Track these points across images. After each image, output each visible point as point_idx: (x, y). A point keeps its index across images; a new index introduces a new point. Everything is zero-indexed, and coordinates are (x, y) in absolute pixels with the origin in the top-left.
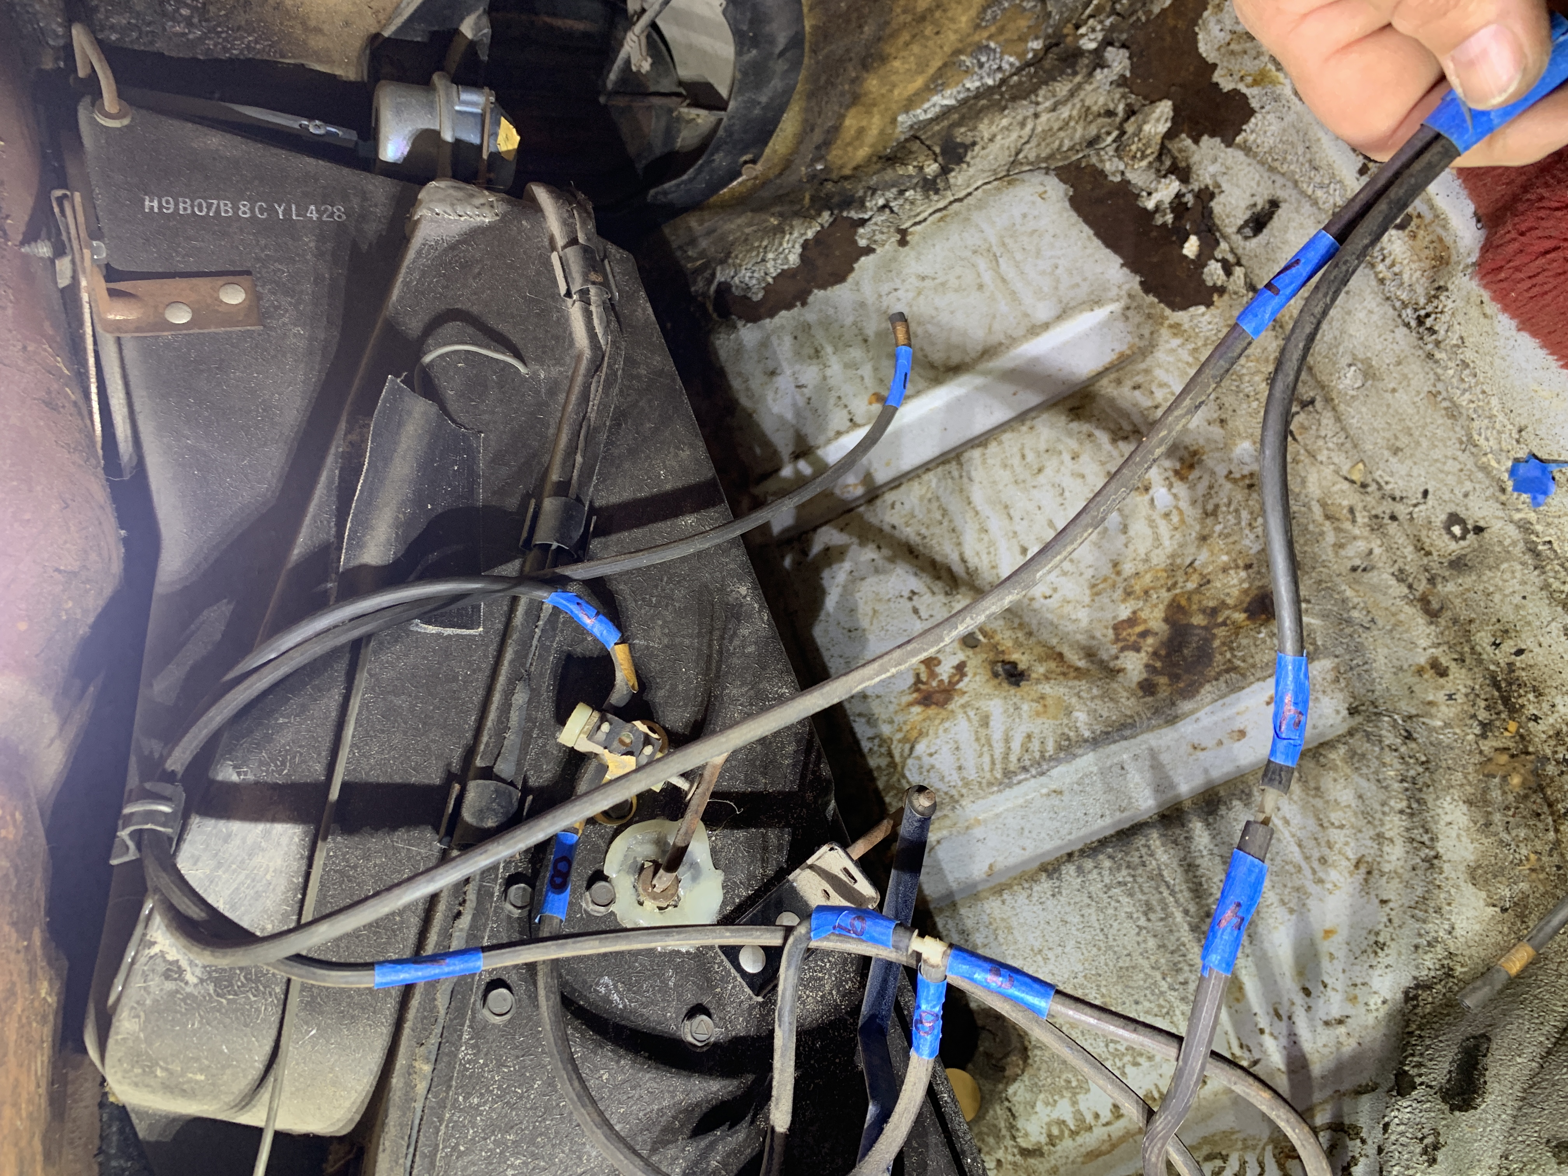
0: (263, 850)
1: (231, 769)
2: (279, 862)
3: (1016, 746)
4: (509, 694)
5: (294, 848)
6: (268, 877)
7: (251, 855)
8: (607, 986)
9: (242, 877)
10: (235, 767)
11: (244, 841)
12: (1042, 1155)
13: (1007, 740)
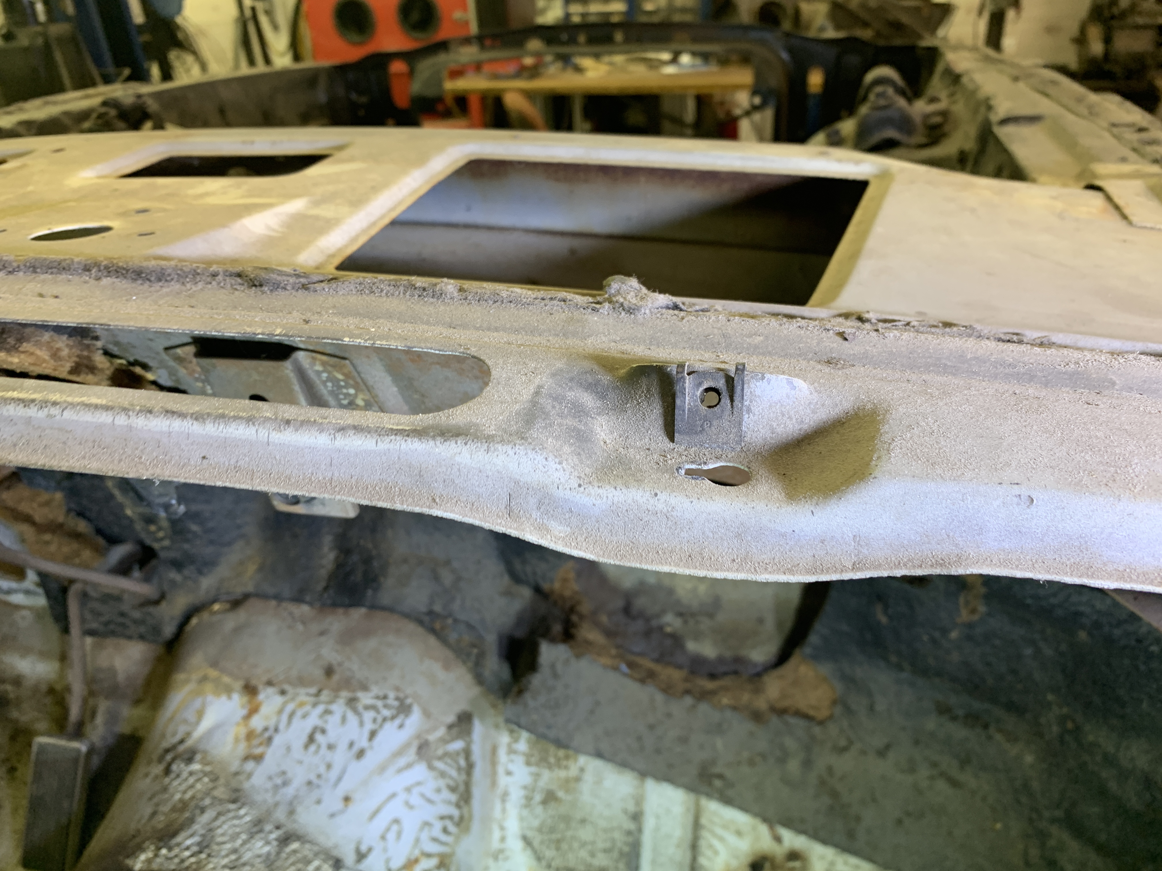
3: (716, 843)
13: (721, 839)
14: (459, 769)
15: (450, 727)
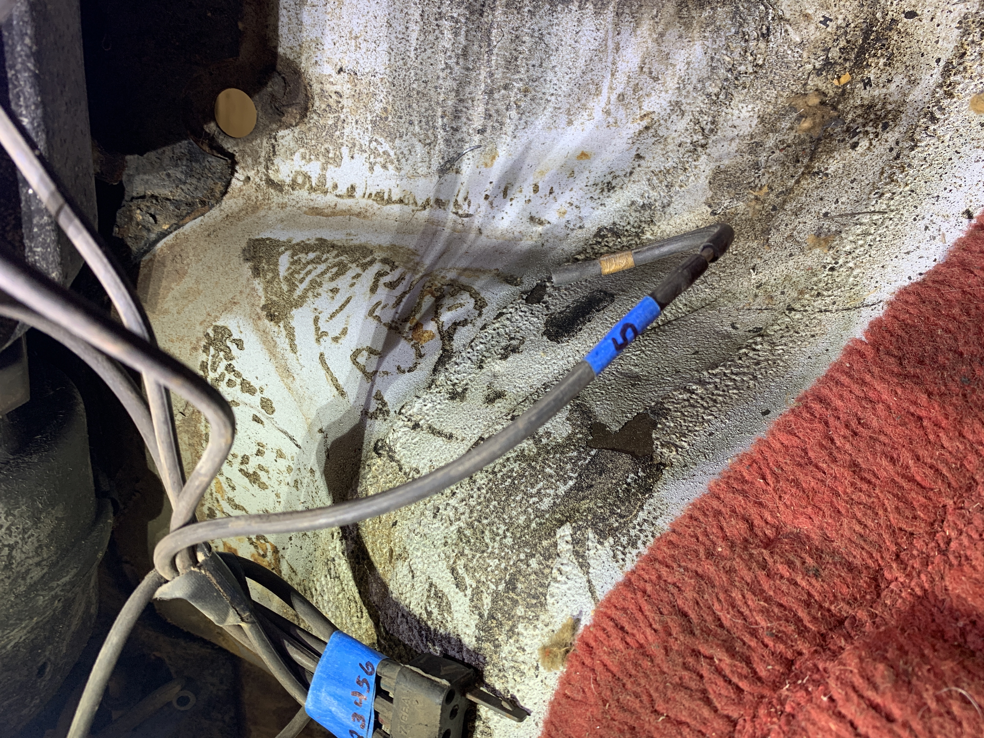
12: (281, 191)
14: (317, 261)
15: (257, 272)
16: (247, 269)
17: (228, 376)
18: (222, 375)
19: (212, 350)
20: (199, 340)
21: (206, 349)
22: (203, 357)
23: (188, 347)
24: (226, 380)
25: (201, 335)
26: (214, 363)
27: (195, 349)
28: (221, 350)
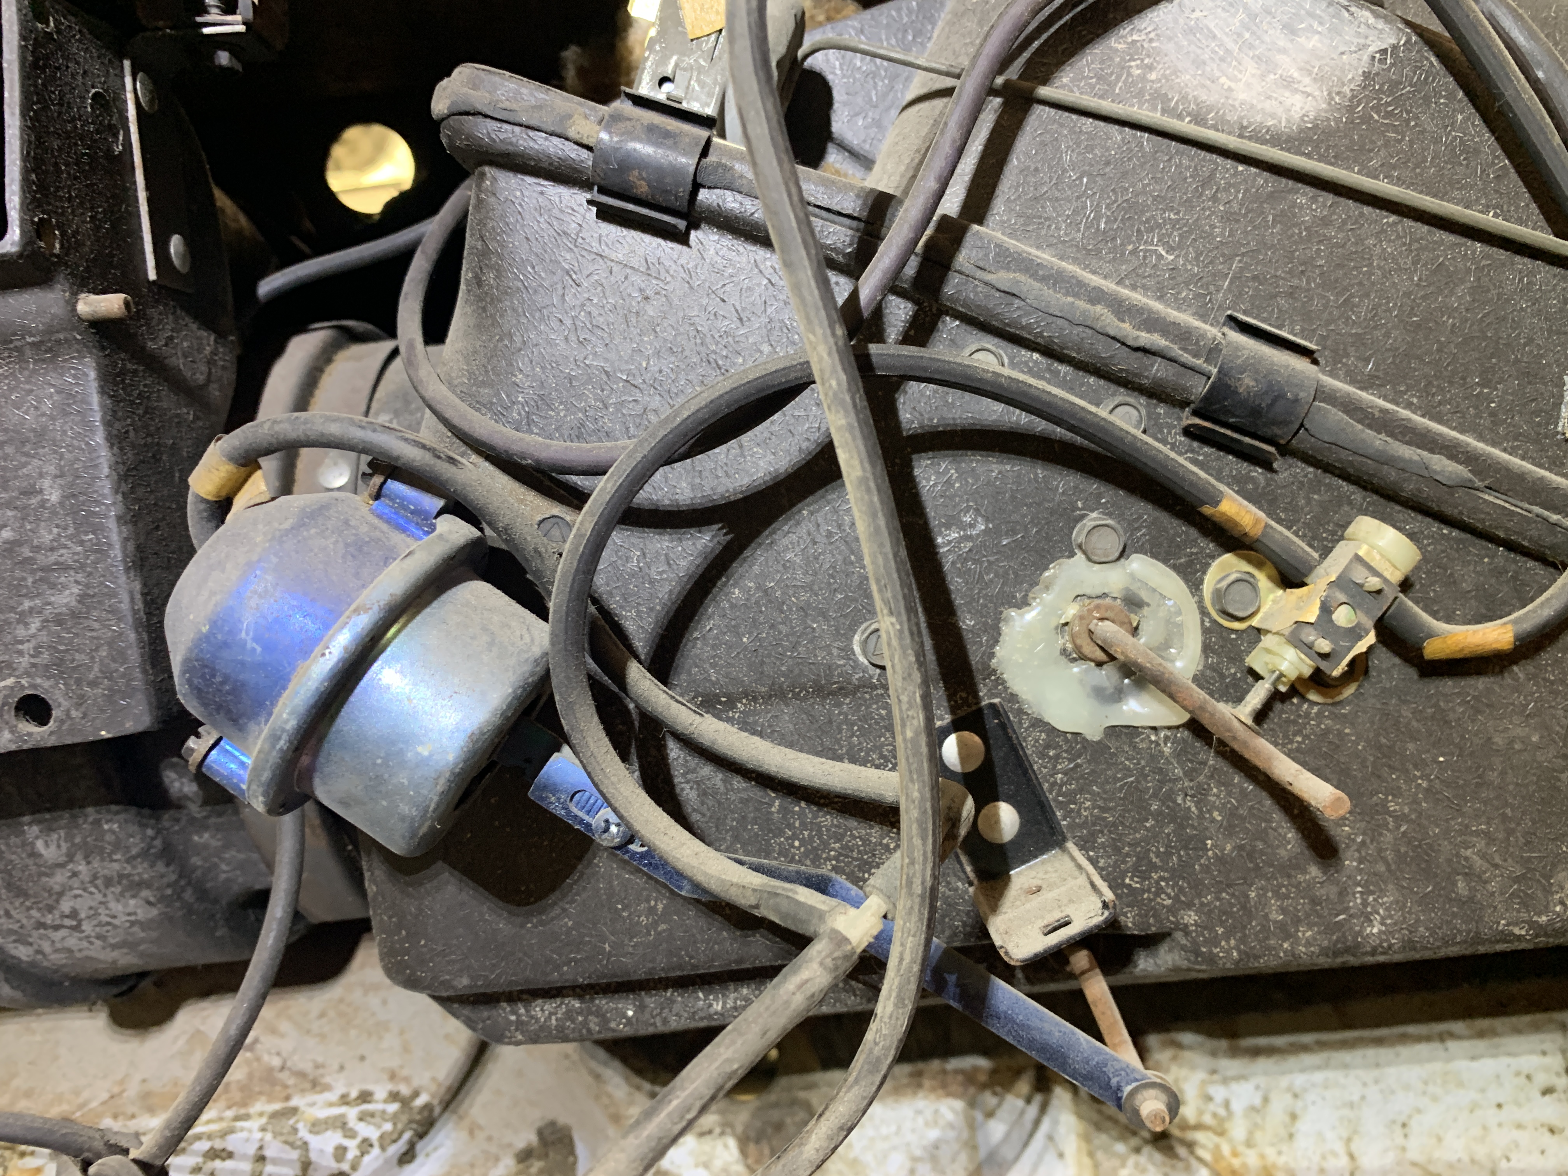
0: (1263, 77)
1: (1393, 41)
2: (1242, 96)
4: (1452, 451)
5: (1258, 118)
6: (1223, 80)
7: (1258, 59)
8: (972, 526)
9: (1230, 45)
10: (1395, 47)
11: (1283, 51)
16: (527, 1138)
17: (352, 1146)
18: (350, 1134)
19: (394, 1107)
20: (407, 1080)
21: (394, 1096)
22: (381, 1092)
23: (394, 1063)
24: (346, 1142)
25: (416, 1083)
26: (372, 1115)
27: (393, 1076)
28: (395, 1124)
